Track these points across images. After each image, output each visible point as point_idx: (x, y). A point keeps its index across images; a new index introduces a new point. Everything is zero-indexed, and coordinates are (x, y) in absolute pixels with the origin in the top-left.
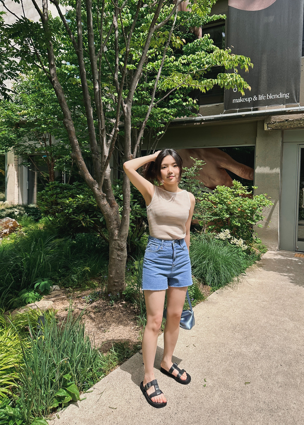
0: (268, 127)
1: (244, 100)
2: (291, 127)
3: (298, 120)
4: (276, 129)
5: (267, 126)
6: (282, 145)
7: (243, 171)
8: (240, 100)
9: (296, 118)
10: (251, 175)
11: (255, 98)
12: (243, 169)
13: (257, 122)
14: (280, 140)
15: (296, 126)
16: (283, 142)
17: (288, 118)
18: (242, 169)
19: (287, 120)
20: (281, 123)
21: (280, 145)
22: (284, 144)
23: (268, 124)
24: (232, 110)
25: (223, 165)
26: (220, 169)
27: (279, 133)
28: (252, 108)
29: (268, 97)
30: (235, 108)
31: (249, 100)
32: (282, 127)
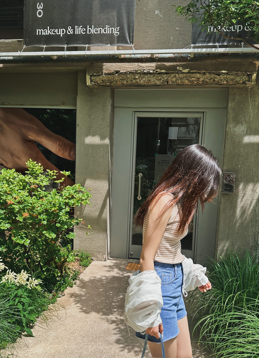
0: (91, 81)
1: (54, 32)
2: (123, 84)
3: (133, 73)
4: (103, 86)
5: (90, 79)
6: (113, 111)
7: (60, 146)
8: (47, 32)
9: (130, 70)
10: (72, 153)
11: (70, 31)
12: (61, 144)
13: (77, 72)
14: (109, 103)
15: (130, 82)
16: (113, 107)
17: (119, 69)
18: (59, 144)
19: (117, 72)
20: (110, 76)
21: (110, 110)
22: (115, 109)
23: (91, 76)
24: (36, 46)
25: (32, 136)
26: (27, 141)
27: (109, 92)
28: (65, 46)
29: (90, 30)
30: (40, 43)
31: (61, 32)
32: (112, 82)
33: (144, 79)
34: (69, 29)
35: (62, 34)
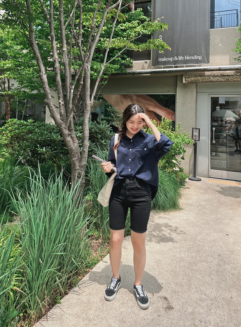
0: (186, 81)
1: (167, 59)
2: (203, 81)
3: (209, 76)
4: (192, 82)
6: (197, 95)
8: (164, 59)
10: (173, 117)
11: (176, 58)
12: (167, 112)
13: (177, 76)
14: (195, 91)
15: (207, 80)
16: (197, 92)
17: (200, 75)
18: (166, 112)
20: (196, 78)
21: (195, 94)
22: (198, 93)
23: (185, 78)
24: (158, 66)
25: (151, 109)
27: (194, 85)
28: (173, 66)
29: (186, 58)
30: (161, 65)
31: (171, 59)
32: (197, 81)
33: (215, 79)
34: (175, 58)
35: (172, 60)
